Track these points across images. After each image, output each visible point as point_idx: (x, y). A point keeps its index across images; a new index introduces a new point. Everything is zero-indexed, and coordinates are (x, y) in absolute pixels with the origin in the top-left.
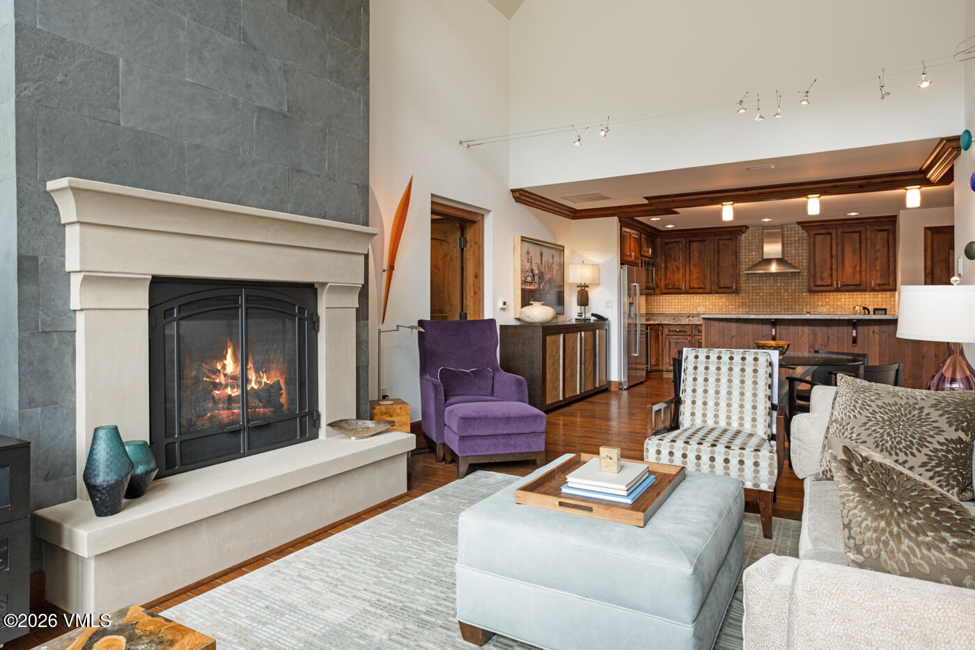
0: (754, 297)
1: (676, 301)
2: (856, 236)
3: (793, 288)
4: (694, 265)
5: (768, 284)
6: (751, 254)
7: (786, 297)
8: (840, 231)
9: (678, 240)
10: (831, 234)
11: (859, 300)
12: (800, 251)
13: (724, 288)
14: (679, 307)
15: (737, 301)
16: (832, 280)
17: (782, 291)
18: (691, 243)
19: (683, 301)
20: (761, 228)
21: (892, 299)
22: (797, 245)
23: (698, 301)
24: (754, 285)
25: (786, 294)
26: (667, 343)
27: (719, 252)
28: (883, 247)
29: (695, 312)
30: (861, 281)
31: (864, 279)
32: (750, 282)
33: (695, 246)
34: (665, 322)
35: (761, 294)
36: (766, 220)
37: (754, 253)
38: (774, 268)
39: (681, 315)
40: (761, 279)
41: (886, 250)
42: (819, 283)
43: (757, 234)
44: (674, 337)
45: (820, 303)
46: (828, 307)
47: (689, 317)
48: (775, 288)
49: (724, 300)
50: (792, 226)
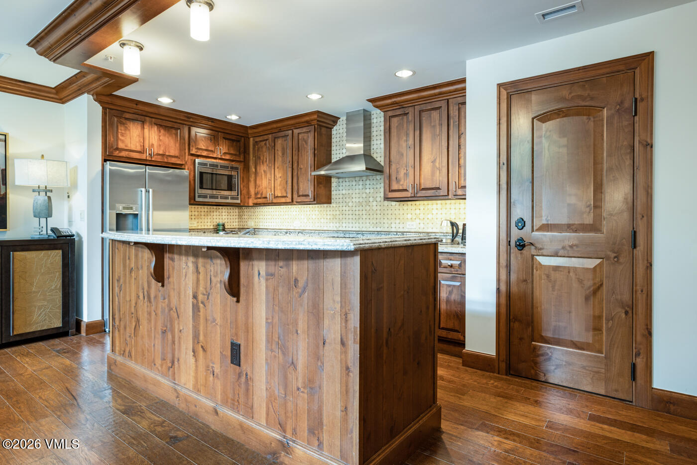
0: (344, 208)
2: (435, 115)
4: (278, 167)
5: (357, 191)
7: (375, 208)
8: (418, 108)
9: (266, 137)
10: (408, 115)
13: (303, 196)
15: (328, 213)
16: (408, 182)
17: (371, 199)
18: (276, 141)
23: (294, 213)
24: (344, 192)
25: (375, 203)
27: (298, 150)
29: (292, 228)
32: (341, 188)
33: (279, 143)
35: (350, 204)
42: (395, 187)
45: (409, 216)
46: (418, 221)
48: (364, 195)
49: (317, 213)
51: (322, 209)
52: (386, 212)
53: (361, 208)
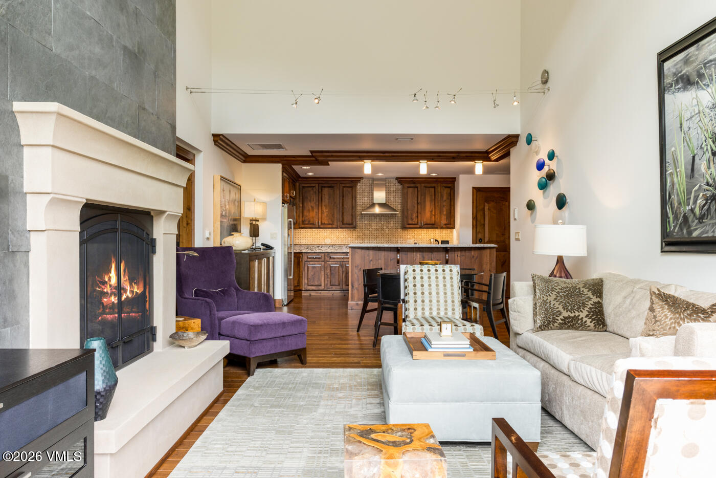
0: (366, 232)
1: (309, 234)
2: (432, 190)
3: (392, 225)
4: (325, 206)
5: (375, 222)
6: (363, 199)
7: (387, 232)
8: (423, 185)
9: (313, 185)
10: (417, 187)
11: (432, 235)
12: (397, 199)
13: (347, 224)
14: (311, 239)
15: (354, 234)
16: (418, 221)
17: (385, 227)
18: (323, 188)
19: (314, 234)
20: (371, 180)
21: (451, 234)
22: (394, 194)
23: (325, 234)
24: (366, 222)
25: (387, 230)
26: (306, 268)
27: (343, 197)
28: (448, 199)
29: (323, 243)
30: (435, 221)
31: (437, 221)
32: (363, 220)
33: (326, 191)
34: (304, 251)
35: (371, 230)
36: (380, 174)
37: (366, 199)
38: (377, 210)
39: (313, 246)
40: (371, 218)
41: (449, 200)
42: (410, 222)
43: (368, 184)
44: (311, 263)
45: (409, 237)
46: (414, 239)
47: (319, 246)
48: (380, 225)
49: (345, 234)
50: (392, 180)
51: (349, 232)
52: (394, 235)
53: (378, 232)
